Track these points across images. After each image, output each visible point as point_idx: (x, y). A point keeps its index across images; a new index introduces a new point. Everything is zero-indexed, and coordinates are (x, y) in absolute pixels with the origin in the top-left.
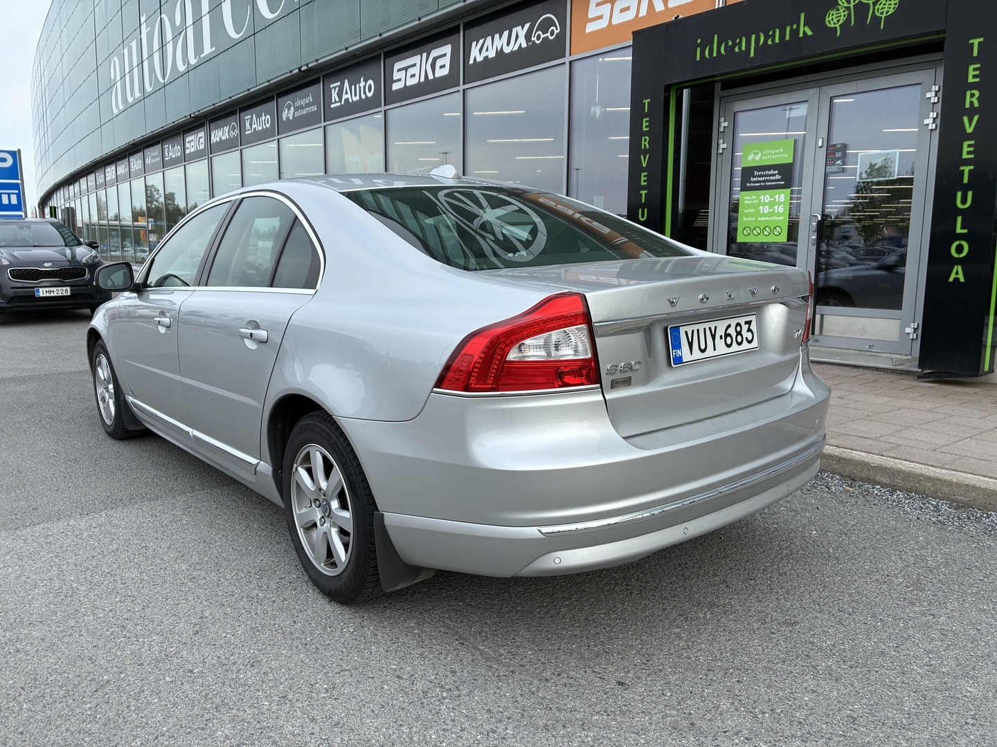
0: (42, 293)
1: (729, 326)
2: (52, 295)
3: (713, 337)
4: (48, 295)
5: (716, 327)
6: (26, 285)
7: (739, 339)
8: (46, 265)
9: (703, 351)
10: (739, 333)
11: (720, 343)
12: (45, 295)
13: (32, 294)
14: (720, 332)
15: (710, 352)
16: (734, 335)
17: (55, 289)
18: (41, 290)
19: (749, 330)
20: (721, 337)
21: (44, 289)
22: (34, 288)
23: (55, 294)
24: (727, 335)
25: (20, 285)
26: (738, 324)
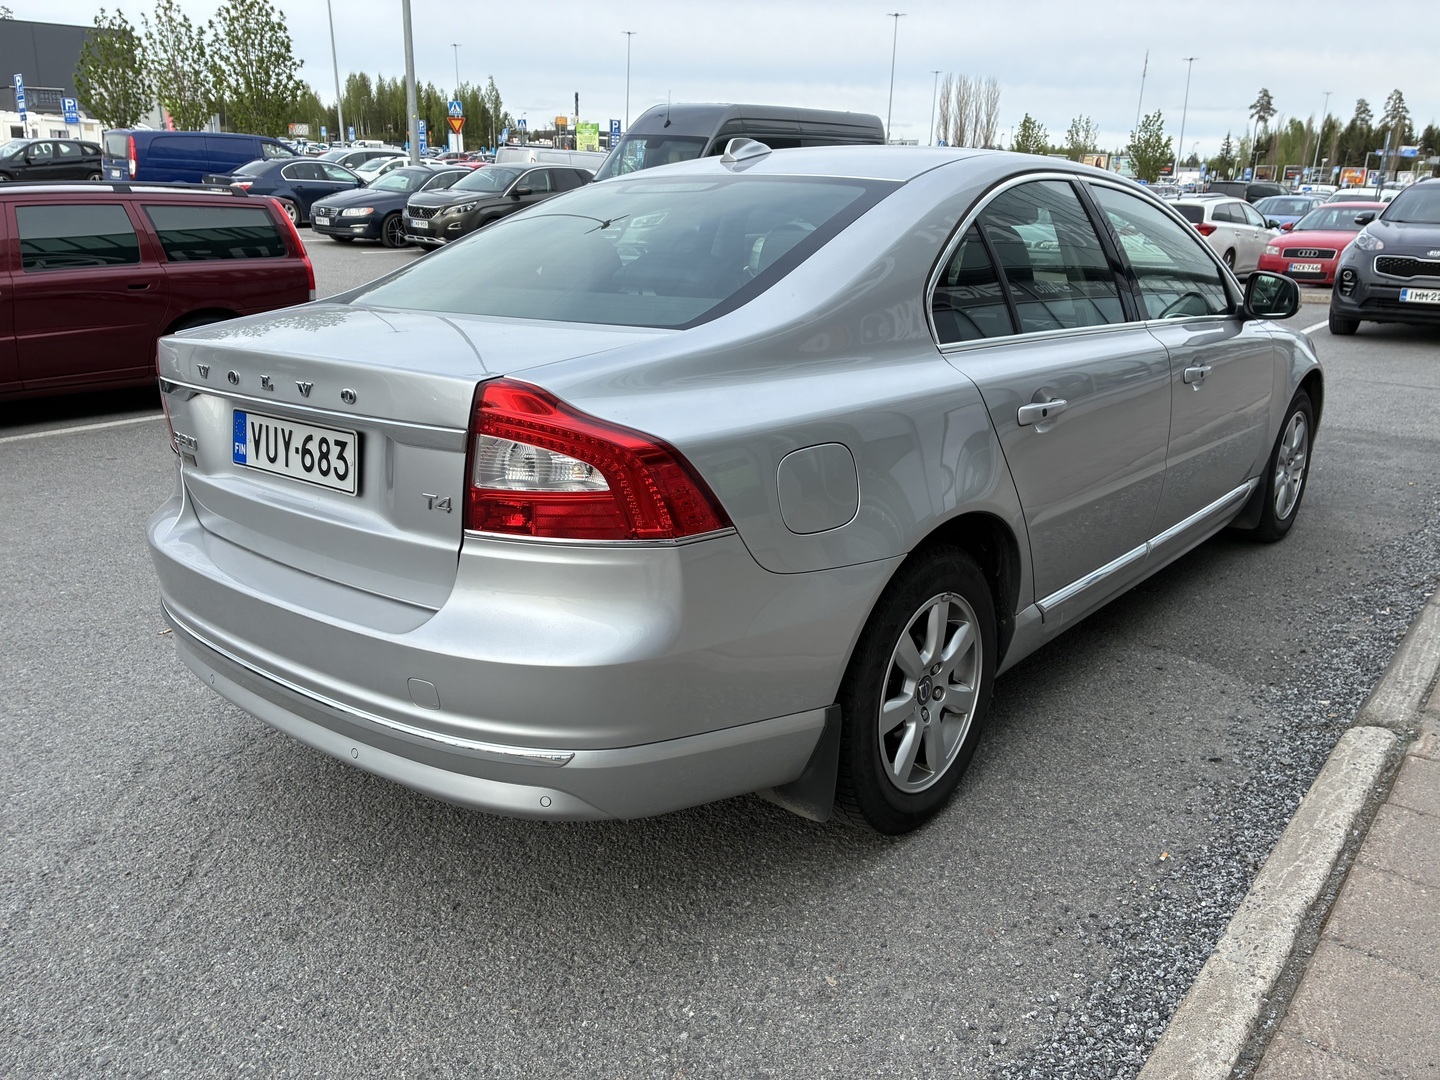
0: (1411, 296)
1: (309, 438)
2: (1424, 300)
3: (287, 445)
4: (1418, 300)
5: (291, 432)
6: (1391, 282)
7: (324, 466)
8: (1431, 253)
9: (273, 460)
10: (324, 456)
11: (296, 459)
12: (1413, 300)
13: (1395, 297)
14: (297, 442)
15: (280, 466)
16: (317, 455)
17: (1430, 292)
18: (1410, 291)
19: (341, 457)
20: (297, 450)
21: (1415, 291)
22: (1400, 287)
23: (1429, 301)
24: (306, 452)
25: (1383, 281)
26: (324, 441)
